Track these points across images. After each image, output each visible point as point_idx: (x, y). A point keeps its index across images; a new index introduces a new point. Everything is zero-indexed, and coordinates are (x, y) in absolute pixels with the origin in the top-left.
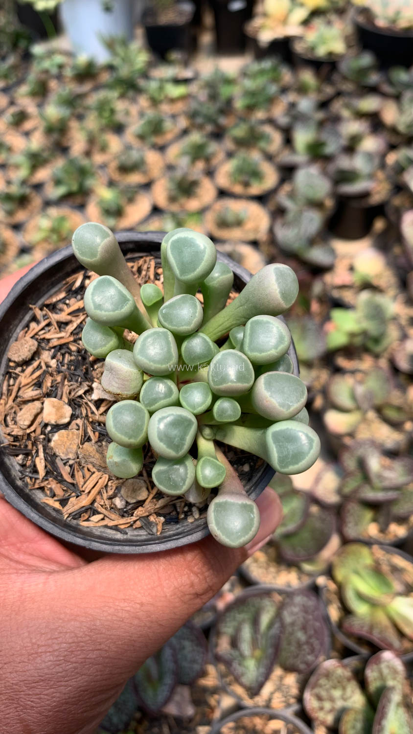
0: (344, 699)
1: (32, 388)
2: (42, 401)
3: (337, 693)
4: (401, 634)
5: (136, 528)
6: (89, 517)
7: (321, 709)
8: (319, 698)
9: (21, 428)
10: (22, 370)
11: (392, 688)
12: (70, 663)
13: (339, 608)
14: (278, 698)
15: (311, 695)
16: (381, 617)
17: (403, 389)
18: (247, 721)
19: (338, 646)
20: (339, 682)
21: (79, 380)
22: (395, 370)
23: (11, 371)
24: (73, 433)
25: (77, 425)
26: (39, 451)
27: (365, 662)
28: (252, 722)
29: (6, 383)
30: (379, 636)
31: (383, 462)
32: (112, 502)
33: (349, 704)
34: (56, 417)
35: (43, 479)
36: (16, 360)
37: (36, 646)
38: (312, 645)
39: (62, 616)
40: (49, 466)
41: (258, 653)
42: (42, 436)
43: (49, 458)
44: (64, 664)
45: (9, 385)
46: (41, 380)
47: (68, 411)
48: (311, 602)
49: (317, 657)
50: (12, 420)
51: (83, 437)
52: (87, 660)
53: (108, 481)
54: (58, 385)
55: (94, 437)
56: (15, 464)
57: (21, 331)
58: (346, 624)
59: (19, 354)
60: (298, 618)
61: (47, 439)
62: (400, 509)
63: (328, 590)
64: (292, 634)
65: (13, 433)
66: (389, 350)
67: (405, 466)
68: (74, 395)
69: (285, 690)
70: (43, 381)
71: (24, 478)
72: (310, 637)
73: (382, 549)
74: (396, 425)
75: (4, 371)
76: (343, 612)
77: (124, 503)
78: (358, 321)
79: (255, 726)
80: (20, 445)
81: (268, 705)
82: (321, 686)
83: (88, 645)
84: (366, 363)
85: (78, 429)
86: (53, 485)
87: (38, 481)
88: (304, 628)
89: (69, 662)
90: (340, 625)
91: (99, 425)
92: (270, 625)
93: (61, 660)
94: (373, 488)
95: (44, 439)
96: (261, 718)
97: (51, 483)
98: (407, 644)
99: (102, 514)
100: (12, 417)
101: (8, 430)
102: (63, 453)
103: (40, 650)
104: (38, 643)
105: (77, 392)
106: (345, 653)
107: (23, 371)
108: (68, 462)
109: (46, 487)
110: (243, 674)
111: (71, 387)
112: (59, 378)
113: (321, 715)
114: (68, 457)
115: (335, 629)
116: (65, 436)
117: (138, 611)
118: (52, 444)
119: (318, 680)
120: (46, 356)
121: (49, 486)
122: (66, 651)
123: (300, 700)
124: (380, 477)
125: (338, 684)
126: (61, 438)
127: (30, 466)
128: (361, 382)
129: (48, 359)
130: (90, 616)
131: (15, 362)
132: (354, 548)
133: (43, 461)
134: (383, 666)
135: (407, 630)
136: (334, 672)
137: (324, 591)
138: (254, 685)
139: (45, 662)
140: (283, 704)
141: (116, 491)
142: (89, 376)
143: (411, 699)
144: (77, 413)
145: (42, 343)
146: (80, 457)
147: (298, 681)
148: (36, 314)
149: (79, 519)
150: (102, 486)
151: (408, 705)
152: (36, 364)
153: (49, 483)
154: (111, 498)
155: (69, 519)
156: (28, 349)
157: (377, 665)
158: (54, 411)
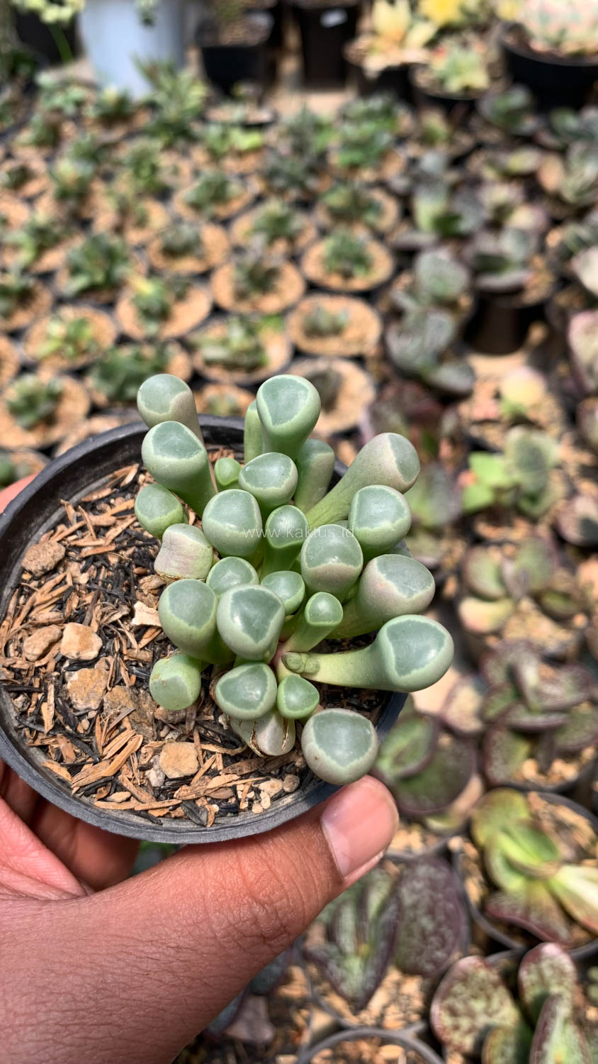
0: (489, 1013)
1: (50, 608)
2: (62, 628)
3: (478, 1005)
4: (570, 919)
5: (176, 818)
6: (109, 795)
7: (456, 1028)
8: (453, 1012)
9: (27, 660)
10: (39, 584)
11: (558, 997)
12: (62, 1046)
13: (481, 883)
14: (394, 1013)
15: (441, 1008)
16: (541, 895)
17: (572, 568)
18: (349, 1048)
19: (480, 937)
20: (481, 989)
21: (117, 601)
23: (23, 584)
24: (100, 672)
25: (107, 662)
26: (49, 693)
27: (519, 960)
28: (356, 1048)
29: (14, 600)
30: (538, 922)
31: (544, 673)
32: (144, 776)
33: (495, 1020)
34: (80, 647)
35: (48, 734)
36: (33, 568)
37: (11, 1016)
38: (442, 937)
39: (56, 967)
40: (60, 718)
41: (364, 948)
42: (56, 673)
43: (61, 703)
44: (52, 1048)
45: (18, 604)
46: (64, 599)
47: (97, 642)
48: (441, 874)
49: (449, 953)
50: (16, 650)
51: (113, 680)
52: (88, 1041)
53: (141, 746)
54: (86, 608)
55: (129, 681)
56: (12, 710)
57: (44, 533)
58: (492, 906)
59: (39, 560)
60: (423, 897)
61: (61, 678)
62: (567, 740)
63: (466, 857)
64: (414, 920)
65: (15, 666)
68: (107, 620)
69: (403, 1001)
70: (66, 600)
71: (22, 728)
72: (439, 925)
73: (543, 797)
74: (561, 620)
75: (15, 584)
76: (486, 889)
77: (161, 778)
78: (507, 471)
79: (361, 1054)
80: (23, 684)
81: (379, 1024)
82: (455, 996)
83: (92, 1015)
84: (519, 531)
85: (108, 670)
86: (63, 744)
87: (40, 737)
88: (431, 912)
89: (60, 1043)
90: (483, 906)
91: (137, 666)
92: (383, 908)
93: (48, 1040)
94: (529, 710)
95: (58, 677)
96: (370, 1043)
97: (60, 740)
98: (579, 934)
99: (128, 791)
100: (16, 644)
101: (8, 662)
102: (82, 700)
103: (17, 1022)
104: (15, 1009)
105: (111, 616)
106: (490, 947)
107: (40, 586)
108: (87, 714)
109: (52, 747)
110: (343, 980)
111: (105, 609)
112: (89, 599)
113: (456, 1038)
114: (89, 706)
115: (476, 913)
116: (89, 675)
117: (171, 959)
118: (68, 686)
119: (452, 986)
120: (74, 568)
121: (55, 746)
122: (56, 1024)
123: (425, 1015)
124: (538, 692)
125: (481, 993)
126: (81, 678)
127: (32, 714)
128: (512, 558)
129: (78, 574)
130: (99, 968)
131: (30, 572)
132: (502, 795)
133: (52, 708)
134: (544, 965)
135: (579, 914)
136: (474, 975)
137: (460, 858)
138: (360, 995)
139: (23, 1042)
140: (401, 1023)
141: (152, 761)
142: (131, 598)
143: (585, 1013)
144: (107, 647)
145: (72, 551)
146: (106, 706)
147: (422, 989)
148: (68, 513)
149: (94, 796)
150: (132, 750)
151: (579, 1021)
152: (58, 578)
153: (55, 742)
154: (143, 769)
155: (79, 795)
156: (51, 555)
157: (535, 963)
158: (77, 638)
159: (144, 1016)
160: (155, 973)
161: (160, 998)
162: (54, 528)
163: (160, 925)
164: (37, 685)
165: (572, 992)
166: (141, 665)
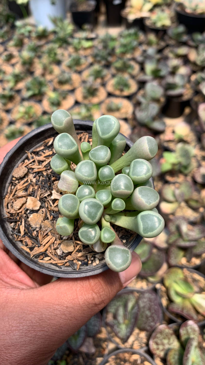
0: (169, 344)
1: (23, 191)
2: (27, 198)
3: (166, 341)
4: (198, 312)
5: (66, 266)
6: (43, 258)
7: (158, 349)
8: (157, 343)
9: (15, 210)
10: (19, 182)
11: (193, 339)
13: (167, 300)
14: (136, 344)
15: (153, 342)
16: (188, 304)
17: (199, 191)
18: (121, 355)
19: (167, 318)
20: (167, 336)
21: (46, 189)
22: (195, 182)
23: (13, 182)
24: (40, 215)
25: (43, 211)
26: (22, 222)
27: (180, 326)
28: (124, 356)
29: (10, 187)
30: (187, 313)
31: (189, 228)
32: (55, 251)
33: (171, 346)
34: (33, 206)
35: (22, 236)
36: (16, 177)
38: (153, 318)
40: (26, 230)
41: (127, 322)
42: (25, 215)
43: (27, 226)
45: (11, 189)
46: (27, 188)
47: (39, 204)
48: (153, 296)
49: (156, 323)
50: (11, 206)
51: (45, 217)
53: (55, 241)
54: (35, 191)
55: (50, 218)
56: (10, 227)
57: (20, 163)
58: (170, 307)
59: (18, 174)
60: (147, 304)
61: (27, 217)
62: (197, 251)
63: (162, 291)
64: (143, 312)
65: (10, 212)
66: (192, 172)
67: (199, 229)
68: (43, 196)
69: (140, 340)
70: (28, 188)
71: (13, 234)
72: (152, 314)
73: (188, 270)
74: (195, 209)
75: (10, 182)
76: (169, 302)
77: (61, 252)
78: (177, 158)
79: (125, 358)
80: (13, 218)
81: (132, 347)
82: (158, 338)
84: (181, 179)
85: (43, 214)
86: (27, 240)
87: (20, 237)
88: (150, 309)
90: (167, 308)
91: (53, 212)
92: (133, 308)
94: (184, 240)
95: (25, 216)
96: (128, 354)
98: (200, 317)
99: (50, 257)
100: (11, 204)
101: (8, 210)
102: (34, 224)
105: (44, 195)
106: (170, 322)
108: (36, 229)
109: (24, 241)
110: (119, 332)
111: (42, 192)
112: (36, 188)
113: (158, 352)
114: (36, 226)
115: (165, 310)
116: (36, 216)
117: (65, 311)
118: (29, 219)
119: (156, 335)
120: (31, 176)
121: (25, 240)
123: (147, 344)
124: (187, 234)
125: (166, 337)
126: (34, 217)
127: (17, 229)
128: (178, 188)
129: (32, 178)
132: (174, 270)
133: (24, 227)
134: (188, 328)
135: (200, 310)
136: (164, 331)
137: (160, 291)
138: (125, 337)
140: (139, 347)
141: (58, 246)
142: (51, 188)
143: (202, 344)
144: (43, 206)
145: (30, 170)
146: (42, 227)
147: (146, 336)
148: (29, 156)
149: (38, 258)
150: (51, 243)
151: (200, 347)
152: (25, 180)
153: (25, 239)
154: (55, 249)
155: (33, 258)
156: (23, 172)
157: (185, 327)
158: (32, 203)
159: (56, 329)
160: (59, 315)
161: (61, 323)
162: (24, 161)
163: (61, 299)
164: (18, 219)
165: (198, 337)
166: (55, 212)
